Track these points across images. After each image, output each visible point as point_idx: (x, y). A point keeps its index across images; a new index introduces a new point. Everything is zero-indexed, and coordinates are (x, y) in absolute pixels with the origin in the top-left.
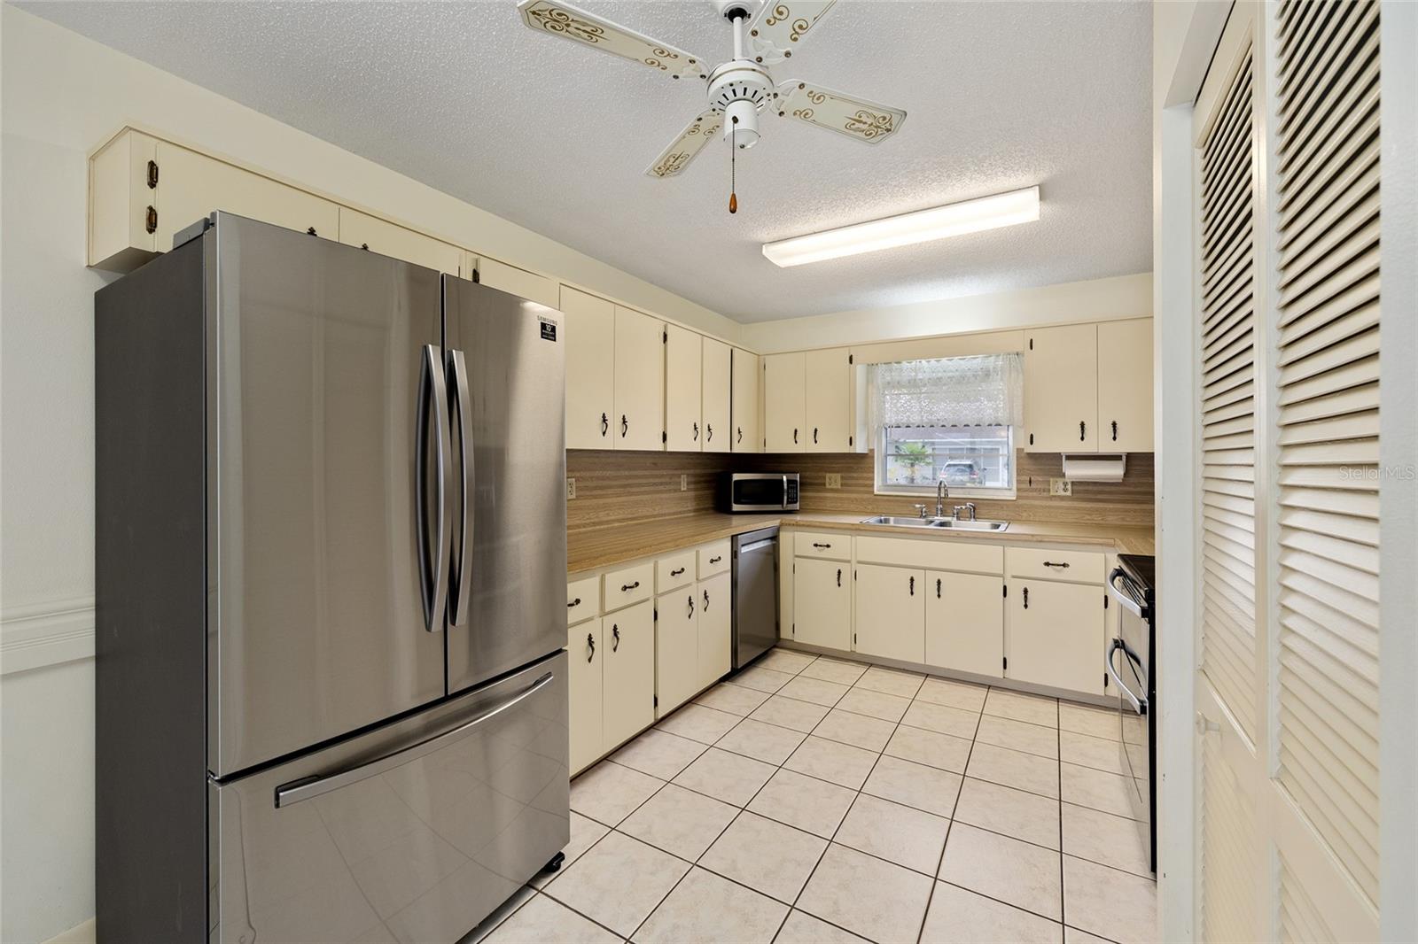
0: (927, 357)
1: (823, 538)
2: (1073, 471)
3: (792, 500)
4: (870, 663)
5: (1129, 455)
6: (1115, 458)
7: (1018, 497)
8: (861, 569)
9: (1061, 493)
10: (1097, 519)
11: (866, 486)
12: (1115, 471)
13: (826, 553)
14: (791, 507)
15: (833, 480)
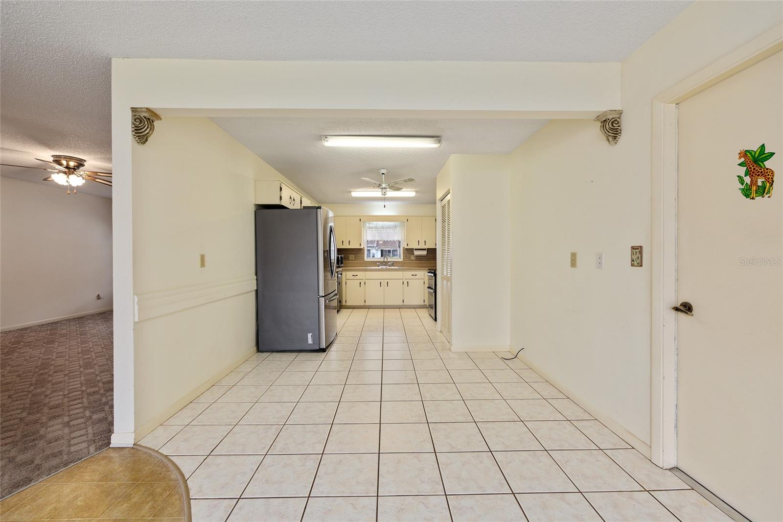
0: (380, 221)
1: (355, 273)
2: (416, 253)
3: (342, 263)
4: (369, 307)
5: (428, 249)
6: (425, 249)
7: (403, 260)
8: (366, 281)
9: (413, 259)
10: (421, 265)
11: (362, 258)
12: (425, 253)
13: (356, 277)
14: (341, 265)
15: (352, 257)
